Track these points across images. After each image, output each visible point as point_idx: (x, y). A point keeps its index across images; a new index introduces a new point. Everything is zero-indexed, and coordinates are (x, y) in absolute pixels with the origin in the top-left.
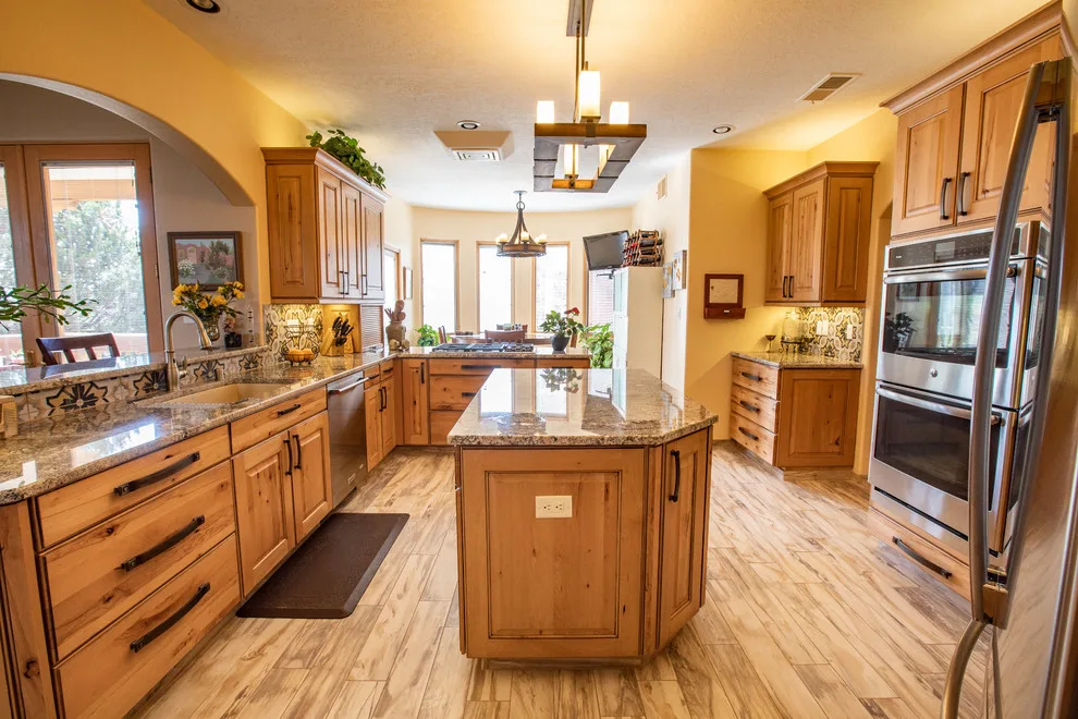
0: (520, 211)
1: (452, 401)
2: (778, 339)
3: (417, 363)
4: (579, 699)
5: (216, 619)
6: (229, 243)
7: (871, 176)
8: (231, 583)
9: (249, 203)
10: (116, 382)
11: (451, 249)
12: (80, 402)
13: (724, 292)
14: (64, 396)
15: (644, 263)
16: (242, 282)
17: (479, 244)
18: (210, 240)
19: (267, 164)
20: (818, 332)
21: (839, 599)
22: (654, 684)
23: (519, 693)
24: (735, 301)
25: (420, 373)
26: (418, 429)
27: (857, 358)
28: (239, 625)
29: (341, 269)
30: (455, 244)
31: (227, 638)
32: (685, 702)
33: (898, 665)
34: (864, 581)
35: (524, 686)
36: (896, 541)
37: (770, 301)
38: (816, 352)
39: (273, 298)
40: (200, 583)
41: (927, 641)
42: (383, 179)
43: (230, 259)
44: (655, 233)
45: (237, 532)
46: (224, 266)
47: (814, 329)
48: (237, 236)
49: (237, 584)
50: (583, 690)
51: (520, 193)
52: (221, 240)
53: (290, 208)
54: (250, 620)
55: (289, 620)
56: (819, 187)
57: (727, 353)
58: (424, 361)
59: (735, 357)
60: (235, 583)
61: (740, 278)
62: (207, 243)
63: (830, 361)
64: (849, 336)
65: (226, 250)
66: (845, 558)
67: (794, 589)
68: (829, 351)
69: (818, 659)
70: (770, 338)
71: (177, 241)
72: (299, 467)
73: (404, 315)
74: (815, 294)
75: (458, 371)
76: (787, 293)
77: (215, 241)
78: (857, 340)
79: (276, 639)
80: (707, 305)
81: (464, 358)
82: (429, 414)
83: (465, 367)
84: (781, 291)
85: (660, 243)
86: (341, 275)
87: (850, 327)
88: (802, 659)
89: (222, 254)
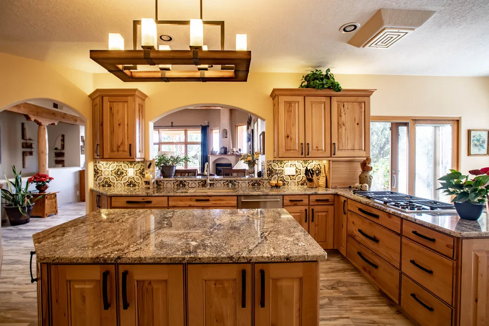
10: (192, 182)
12: (181, 185)
14: (177, 183)
26: (343, 244)
29: (301, 142)
39: (274, 157)
81: (360, 203)
83: (360, 210)
86: (301, 145)
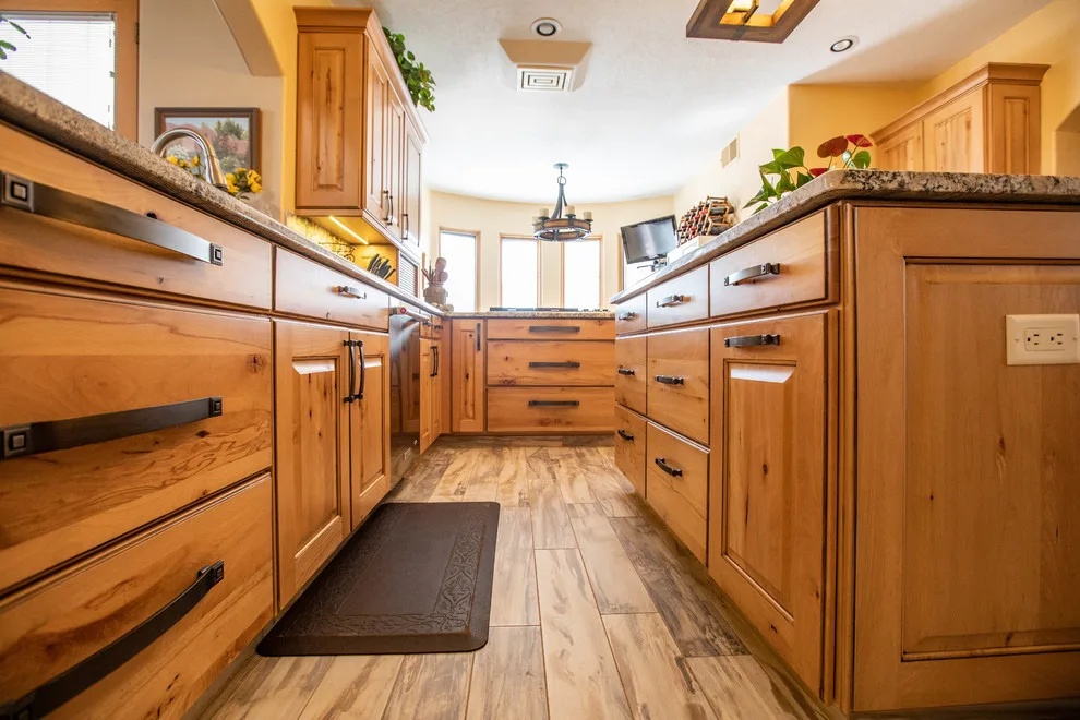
0: (561, 185)
1: (516, 374)
3: (472, 325)
5: (227, 655)
6: (243, 123)
8: (260, 574)
9: (275, 71)
11: (472, 241)
15: (713, 232)
16: (259, 172)
17: (502, 237)
18: (216, 120)
19: (299, 32)
25: (475, 337)
26: (471, 413)
28: (265, 672)
29: (385, 189)
30: (476, 235)
31: (245, 699)
39: (298, 208)
40: (200, 560)
42: (433, 98)
43: (243, 146)
44: (725, 201)
45: (273, 470)
46: (233, 154)
48: (254, 115)
49: (270, 580)
51: (561, 166)
52: (232, 119)
53: (329, 88)
54: (285, 664)
55: (367, 658)
58: (480, 321)
60: (264, 578)
62: (212, 123)
65: (237, 132)
71: (169, 121)
72: (360, 396)
73: (446, 274)
75: (525, 334)
77: (223, 120)
79: (354, 698)
81: (534, 318)
82: (486, 393)
83: (532, 329)
85: (732, 211)
86: (385, 195)
89: (232, 139)
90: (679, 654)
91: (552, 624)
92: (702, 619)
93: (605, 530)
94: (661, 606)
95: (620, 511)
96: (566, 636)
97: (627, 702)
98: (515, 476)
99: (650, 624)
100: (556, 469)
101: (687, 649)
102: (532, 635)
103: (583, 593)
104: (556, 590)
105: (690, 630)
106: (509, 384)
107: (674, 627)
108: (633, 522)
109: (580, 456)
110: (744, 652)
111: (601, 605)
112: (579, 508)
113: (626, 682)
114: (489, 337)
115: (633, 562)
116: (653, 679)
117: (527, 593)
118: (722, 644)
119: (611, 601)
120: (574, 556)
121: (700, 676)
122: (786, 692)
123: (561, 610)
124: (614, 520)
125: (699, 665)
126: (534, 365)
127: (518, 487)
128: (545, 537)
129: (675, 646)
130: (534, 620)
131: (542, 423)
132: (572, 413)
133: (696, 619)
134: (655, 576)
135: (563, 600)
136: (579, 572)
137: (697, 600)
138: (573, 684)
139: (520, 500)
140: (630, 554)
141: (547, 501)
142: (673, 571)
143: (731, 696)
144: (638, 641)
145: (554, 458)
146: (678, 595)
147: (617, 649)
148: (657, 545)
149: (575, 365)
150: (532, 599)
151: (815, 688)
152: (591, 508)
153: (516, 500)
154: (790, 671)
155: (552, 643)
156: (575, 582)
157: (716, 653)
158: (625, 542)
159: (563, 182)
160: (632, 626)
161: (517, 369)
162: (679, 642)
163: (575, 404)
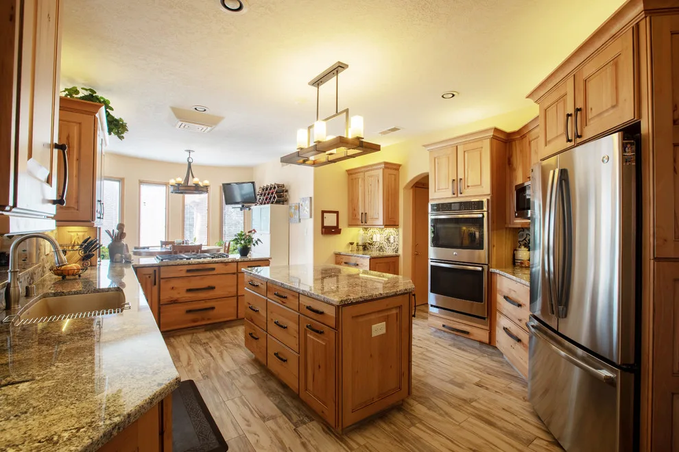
0: (190, 163)
1: (178, 296)
2: (355, 244)
3: (151, 270)
4: (393, 427)
7: (398, 169)
13: (330, 220)
15: (278, 202)
20: (374, 240)
21: (439, 355)
22: (413, 408)
23: (368, 438)
24: (335, 225)
25: (152, 278)
27: (397, 251)
30: (121, 180)
32: (429, 409)
33: (472, 369)
34: (437, 346)
35: (367, 434)
36: (444, 326)
37: (350, 225)
38: (373, 249)
41: (472, 359)
44: (283, 186)
47: (372, 239)
50: (391, 423)
51: (189, 151)
56: (380, 172)
57: (332, 252)
58: (156, 269)
59: (337, 255)
61: (337, 213)
63: (381, 254)
64: (392, 241)
66: (425, 339)
67: (420, 356)
68: (381, 249)
69: (452, 377)
70: (352, 244)
74: (380, 221)
75: (184, 274)
76: (364, 222)
78: (396, 243)
80: (323, 227)
81: (189, 264)
82: (160, 308)
83: (188, 271)
84: (359, 219)
85: (287, 191)
87: (392, 237)
88: (448, 379)
90: (294, 427)
91: (249, 432)
92: (298, 413)
93: (251, 383)
94: (284, 413)
95: (252, 370)
96: (255, 434)
97: (283, 447)
98: (189, 359)
99: (282, 420)
100: (209, 349)
101: (296, 425)
102: (243, 438)
103: (255, 416)
104: (243, 418)
105: (295, 418)
106: (174, 302)
107: (290, 419)
108: (260, 376)
109: (218, 337)
110: (313, 420)
111: (264, 418)
112: (232, 373)
113: (281, 442)
114: (162, 277)
115: (268, 396)
116: (289, 438)
117: (232, 422)
118: (306, 420)
119: (266, 416)
120: (243, 399)
121: (302, 432)
122: (326, 429)
123: (249, 426)
124: (252, 376)
125: (301, 429)
126: (189, 290)
127: (196, 368)
128: (226, 394)
129: (292, 426)
130: (241, 433)
131: (194, 321)
132: (211, 313)
133: (296, 413)
134: (278, 400)
135: (248, 421)
136: (248, 407)
137: (295, 406)
138: (265, 450)
139: (202, 375)
140: (265, 393)
141: (216, 373)
142: (283, 396)
143: (312, 435)
144: (280, 427)
145: (205, 341)
146: (288, 406)
147: (275, 433)
148: (274, 385)
149: (212, 288)
150: (235, 425)
151: (334, 426)
152: (240, 372)
153: (199, 375)
154: (326, 422)
155: (252, 439)
156: (249, 412)
157: (305, 423)
158: (261, 387)
159: (190, 160)
160: (277, 423)
161: (179, 293)
162: (293, 423)
163: (213, 308)
